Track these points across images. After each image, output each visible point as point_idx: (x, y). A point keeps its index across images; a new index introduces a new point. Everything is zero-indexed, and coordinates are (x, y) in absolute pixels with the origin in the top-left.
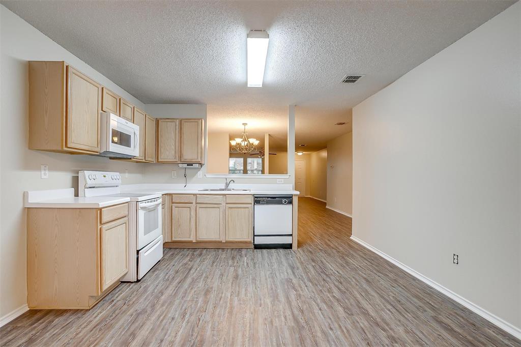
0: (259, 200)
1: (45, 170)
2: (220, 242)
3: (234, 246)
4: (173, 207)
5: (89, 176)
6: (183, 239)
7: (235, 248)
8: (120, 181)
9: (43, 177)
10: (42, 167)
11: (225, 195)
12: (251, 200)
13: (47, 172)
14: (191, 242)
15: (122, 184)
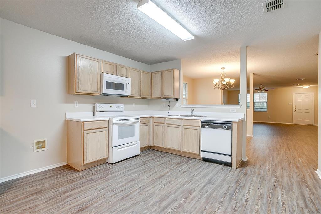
0: (204, 124)
1: (76, 103)
2: (179, 151)
3: (189, 156)
4: (154, 125)
5: (99, 106)
6: (159, 146)
7: (189, 157)
8: (123, 109)
9: (75, 106)
10: (75, 102)
11: (182, 119)
12: (199, 124)
13: (78, 104)
14: (163, 148)
15: (124, 111)
